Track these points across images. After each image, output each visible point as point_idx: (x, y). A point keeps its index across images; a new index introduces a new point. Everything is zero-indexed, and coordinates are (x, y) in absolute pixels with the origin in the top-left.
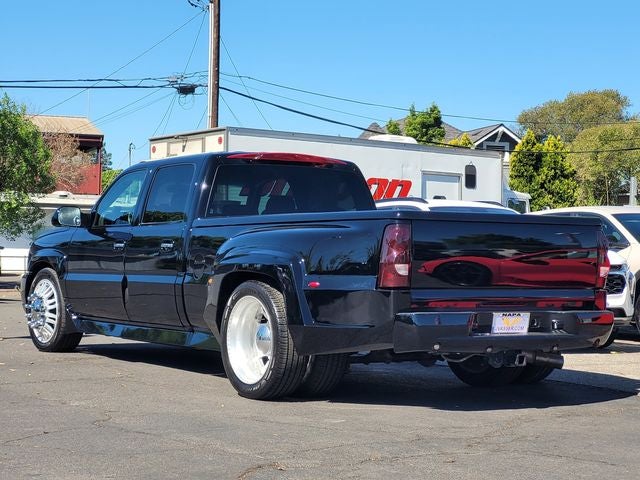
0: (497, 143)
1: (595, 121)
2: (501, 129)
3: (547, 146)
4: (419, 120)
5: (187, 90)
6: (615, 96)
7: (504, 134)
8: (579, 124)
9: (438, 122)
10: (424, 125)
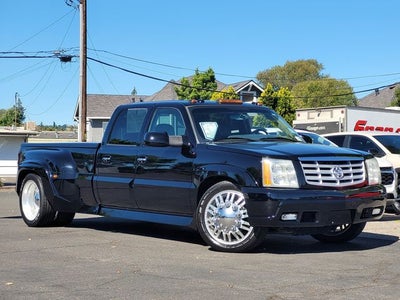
0: (249, 92)
1: (303, 78)
2: (251, 83)
3: (280, 94)
4: (201, 78)
5: (66, 59)
6: (315, 63)
7: (253, 86)
8: (293, 80)
9: (213, 79)
10: (204, 81)
